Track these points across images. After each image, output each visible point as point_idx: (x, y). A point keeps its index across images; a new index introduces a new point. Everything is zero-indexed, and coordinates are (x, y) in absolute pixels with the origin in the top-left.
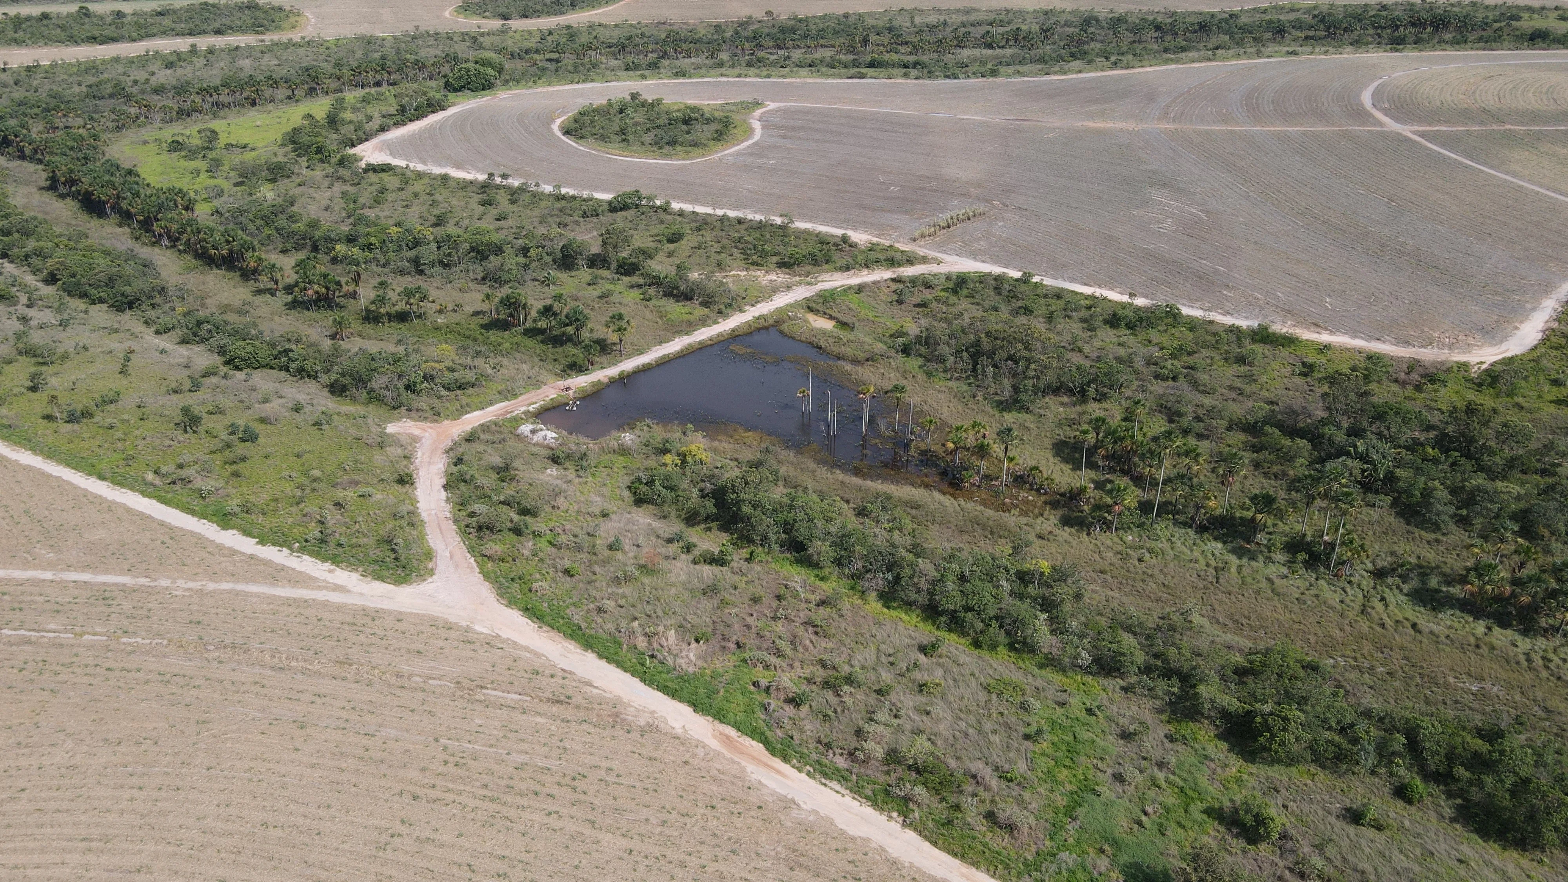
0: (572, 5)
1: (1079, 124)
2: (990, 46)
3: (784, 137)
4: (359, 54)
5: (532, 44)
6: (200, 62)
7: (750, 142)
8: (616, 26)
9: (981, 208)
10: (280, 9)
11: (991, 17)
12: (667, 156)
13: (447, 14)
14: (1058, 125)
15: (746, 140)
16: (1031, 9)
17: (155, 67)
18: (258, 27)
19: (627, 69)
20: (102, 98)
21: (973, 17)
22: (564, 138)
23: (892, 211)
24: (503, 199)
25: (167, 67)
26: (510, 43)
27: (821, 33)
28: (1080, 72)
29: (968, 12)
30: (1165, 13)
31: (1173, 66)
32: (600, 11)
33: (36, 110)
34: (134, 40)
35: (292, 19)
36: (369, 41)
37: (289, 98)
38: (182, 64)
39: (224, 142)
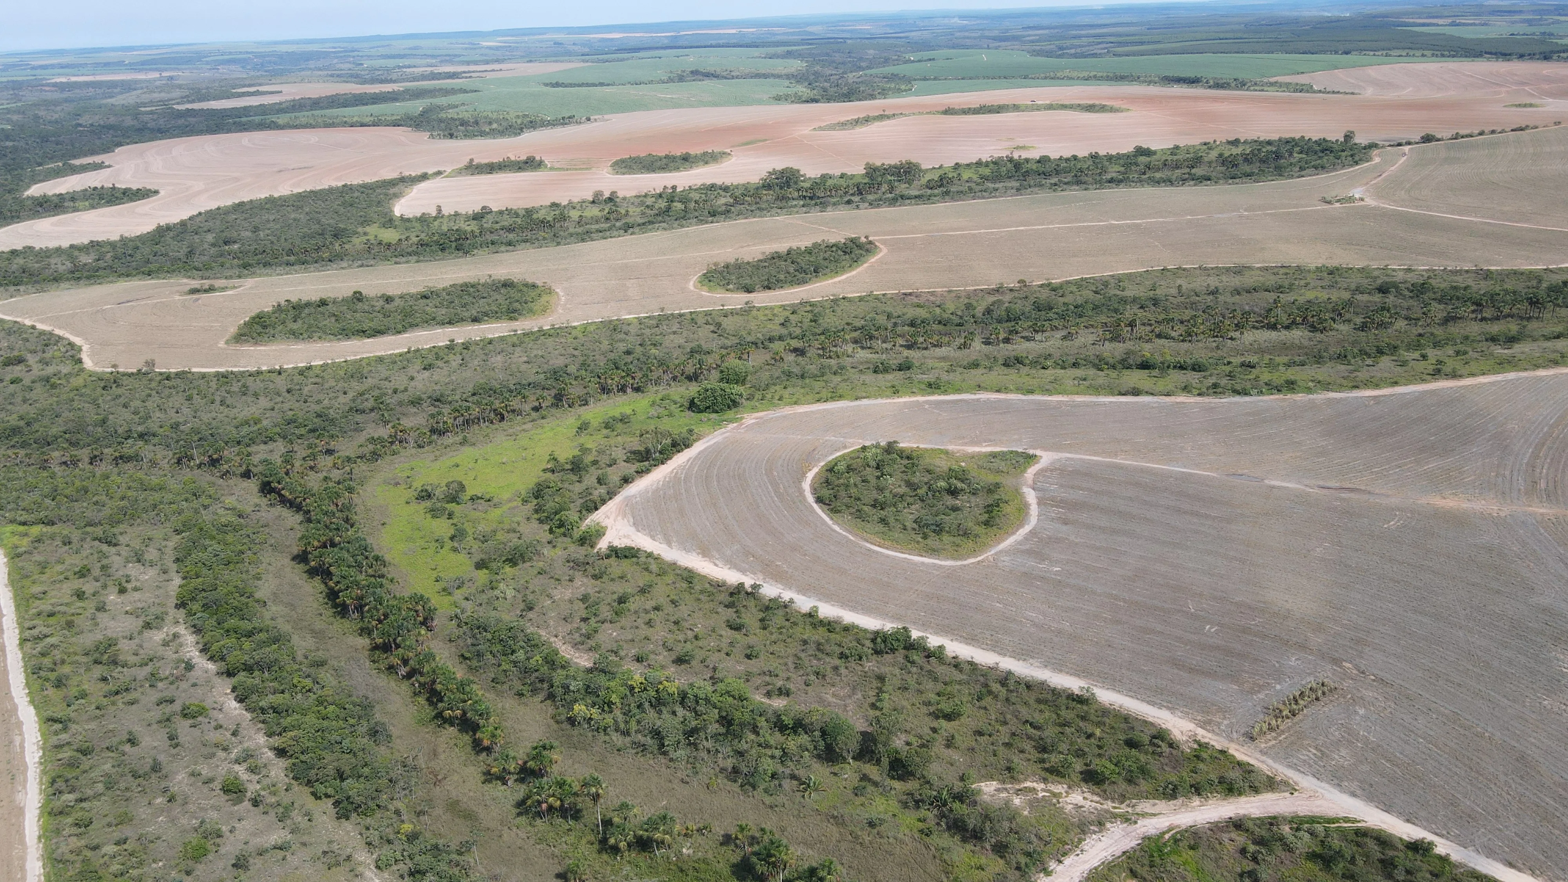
0: (815, 271)
1: (1423, 501)
2: (1273, 327)
3: (1066, 522)
4: (605, 345)
5: (776, 329)
6: (455, 360)
7: (1027, 529)
8: (861, 299)
9: (1327, 674)
10: (534, 286)
11: (1271, 280)
12: (933, 552)
13: (691, 286)
14: (1394, 501)
15: (1021, 525)
16: (1312, 266)
17: (414, 368)
18: (512, 314)
19: (875, 372)
20: (363, 412)
21: (1249, 280)
22: (816, 506)
23: (1210, 674)
24: (751, 618)
25: (425, 369)
26: (753, 325)
27: (1079, 310)
28: (1396, 383)
29: (1239, 271)
30: (1476, 272)
31: (1512, 375)
32: (844, 277)
33: (303, 431)
34: (399, 332)
35: (545, 298)
36: (614, 328)
37: (536, 409)
38: (440, 363)
39: (470, 492)
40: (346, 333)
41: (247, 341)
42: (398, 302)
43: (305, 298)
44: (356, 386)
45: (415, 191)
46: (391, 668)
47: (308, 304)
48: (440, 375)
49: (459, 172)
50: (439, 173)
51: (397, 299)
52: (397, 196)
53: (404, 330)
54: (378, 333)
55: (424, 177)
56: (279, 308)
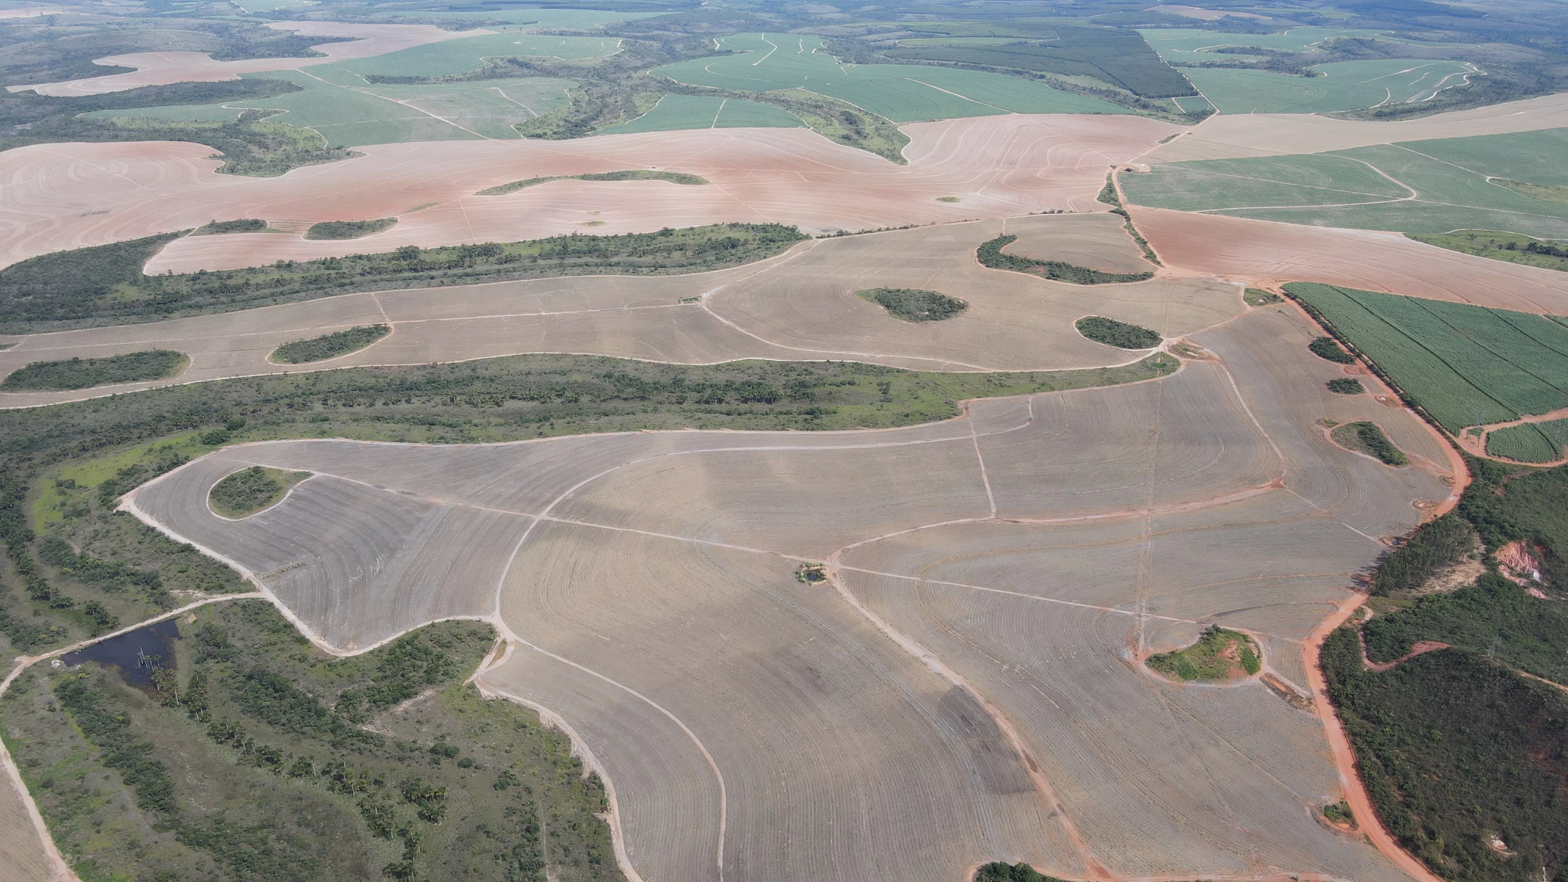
5: (290, 390)
6: (111, 407)
7: (273, 507)
8: (349, 370)
13: (266, 358)
17: (89, 411)
18: (156, 375)
19: (310, 421)
20: (53, 437)
22: (208, 495)
25: (94, 412)
37: (139, 438)
38: (103, 408)
39: (77, 484)
40: (61, 386)
41: (7, 389)
42: (98, 365)
43: (46, 361)
44: (55, 421)
45: (165, 249)
46: (12, 556)
47: (47, 364)
48: (99, 416)
49: (203, 231)
50: (189, 231)
51: (98, 363)
52: (150, 254)
53: (93, 385)
54: (77, 387)
55: (175, 236)
56: (29, 367)
